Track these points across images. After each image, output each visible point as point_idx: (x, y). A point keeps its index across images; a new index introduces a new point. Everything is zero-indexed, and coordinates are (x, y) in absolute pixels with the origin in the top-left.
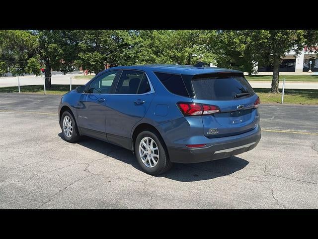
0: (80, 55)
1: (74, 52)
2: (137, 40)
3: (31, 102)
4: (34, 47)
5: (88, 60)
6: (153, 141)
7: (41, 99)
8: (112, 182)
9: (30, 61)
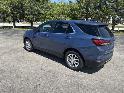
0: (26, 16)
1: (23, 15)
2: (46, 12)
3: (9, 32)
4: (9, 13)
5: (29, 18)
6: (76, 56)
7: (13, 31)
8: (58, 77)
9: (7, 18)
